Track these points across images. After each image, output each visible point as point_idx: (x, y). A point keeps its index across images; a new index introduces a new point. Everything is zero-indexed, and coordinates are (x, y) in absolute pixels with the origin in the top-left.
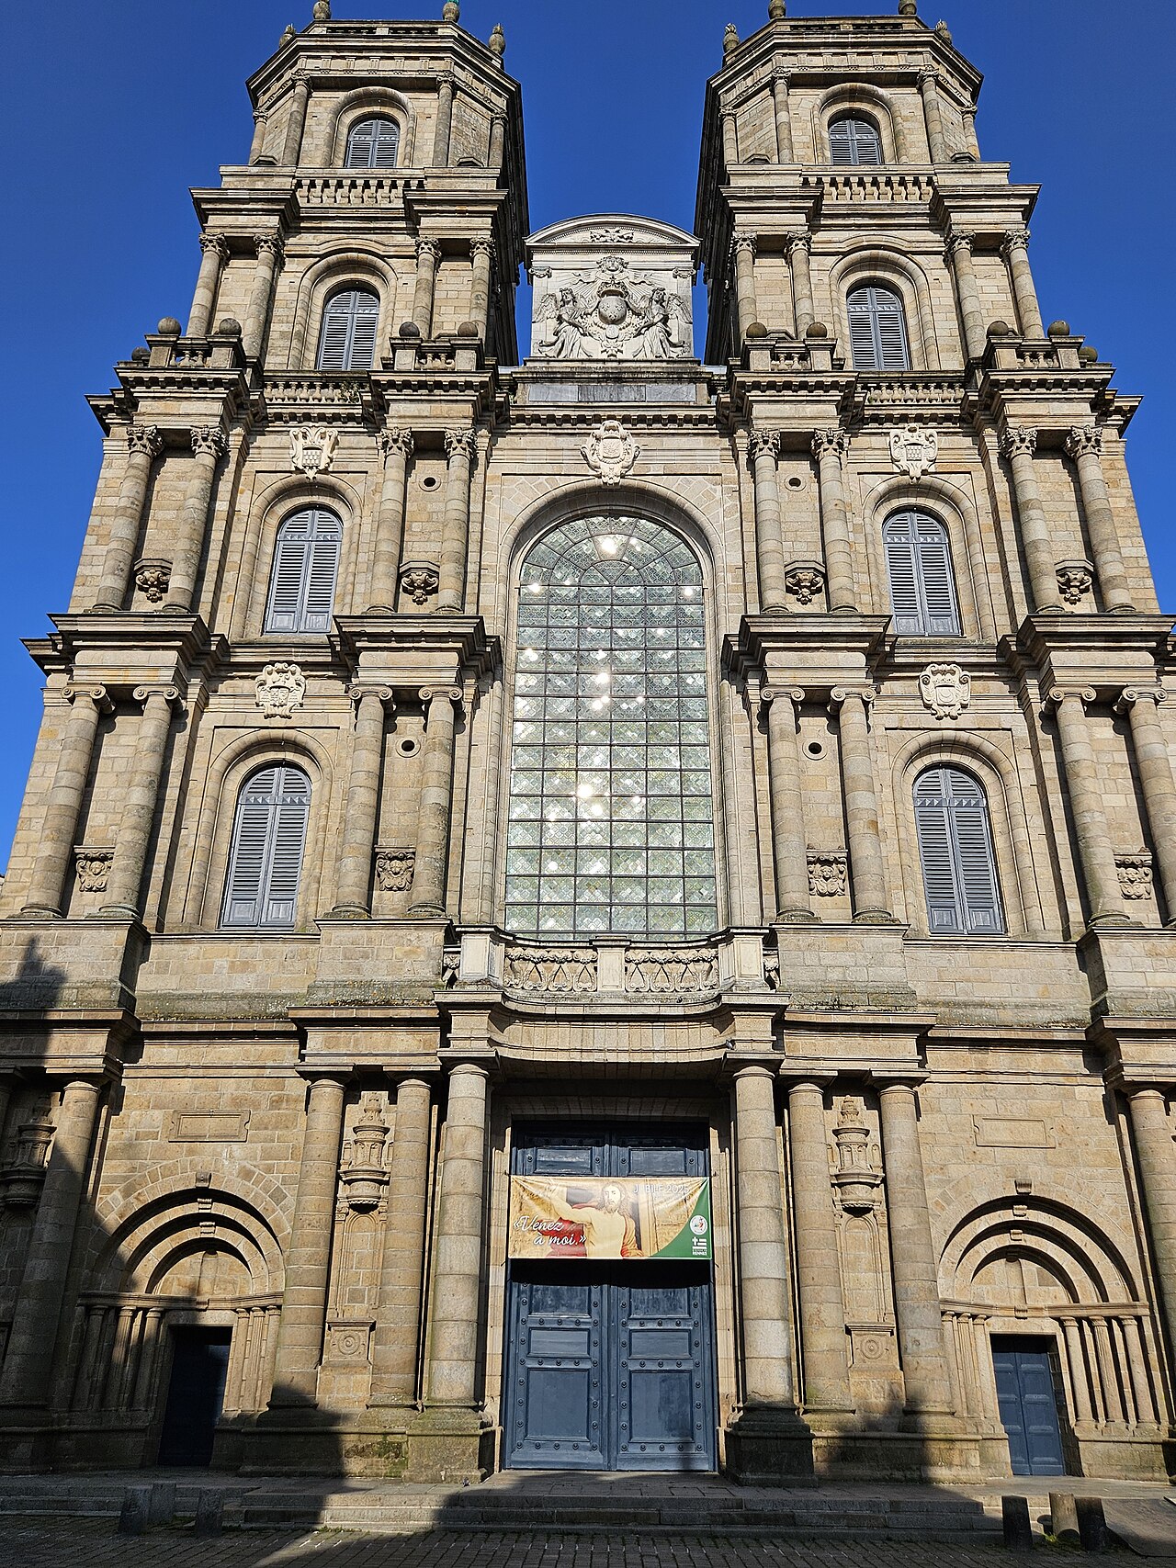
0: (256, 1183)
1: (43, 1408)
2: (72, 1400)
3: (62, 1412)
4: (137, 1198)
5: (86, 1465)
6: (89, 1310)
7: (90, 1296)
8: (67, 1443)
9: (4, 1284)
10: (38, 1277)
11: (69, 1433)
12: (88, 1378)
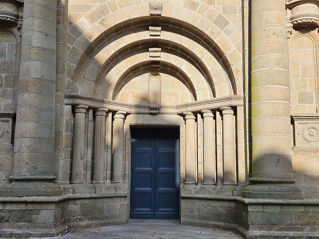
0: (201, 12)
1: (52, 181)
2: (71, 174)
3: (65, 184)
4: (101, 23)
5: (90, 222)
6: (74, 108)
7: (73, 97)
8: (74, 207)
9: (1, 85)
10: (34, 75)
11: (74, 199)
12: (82, 159)
